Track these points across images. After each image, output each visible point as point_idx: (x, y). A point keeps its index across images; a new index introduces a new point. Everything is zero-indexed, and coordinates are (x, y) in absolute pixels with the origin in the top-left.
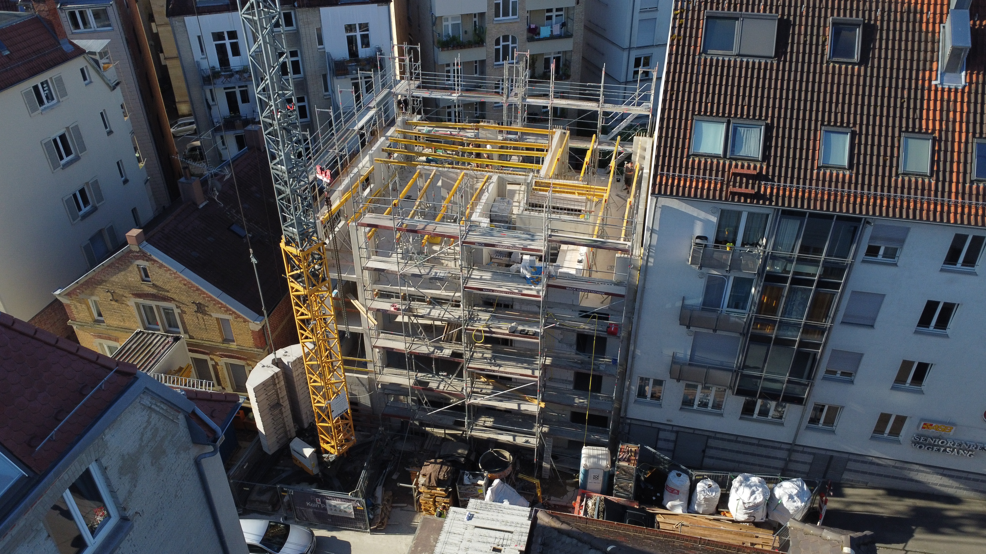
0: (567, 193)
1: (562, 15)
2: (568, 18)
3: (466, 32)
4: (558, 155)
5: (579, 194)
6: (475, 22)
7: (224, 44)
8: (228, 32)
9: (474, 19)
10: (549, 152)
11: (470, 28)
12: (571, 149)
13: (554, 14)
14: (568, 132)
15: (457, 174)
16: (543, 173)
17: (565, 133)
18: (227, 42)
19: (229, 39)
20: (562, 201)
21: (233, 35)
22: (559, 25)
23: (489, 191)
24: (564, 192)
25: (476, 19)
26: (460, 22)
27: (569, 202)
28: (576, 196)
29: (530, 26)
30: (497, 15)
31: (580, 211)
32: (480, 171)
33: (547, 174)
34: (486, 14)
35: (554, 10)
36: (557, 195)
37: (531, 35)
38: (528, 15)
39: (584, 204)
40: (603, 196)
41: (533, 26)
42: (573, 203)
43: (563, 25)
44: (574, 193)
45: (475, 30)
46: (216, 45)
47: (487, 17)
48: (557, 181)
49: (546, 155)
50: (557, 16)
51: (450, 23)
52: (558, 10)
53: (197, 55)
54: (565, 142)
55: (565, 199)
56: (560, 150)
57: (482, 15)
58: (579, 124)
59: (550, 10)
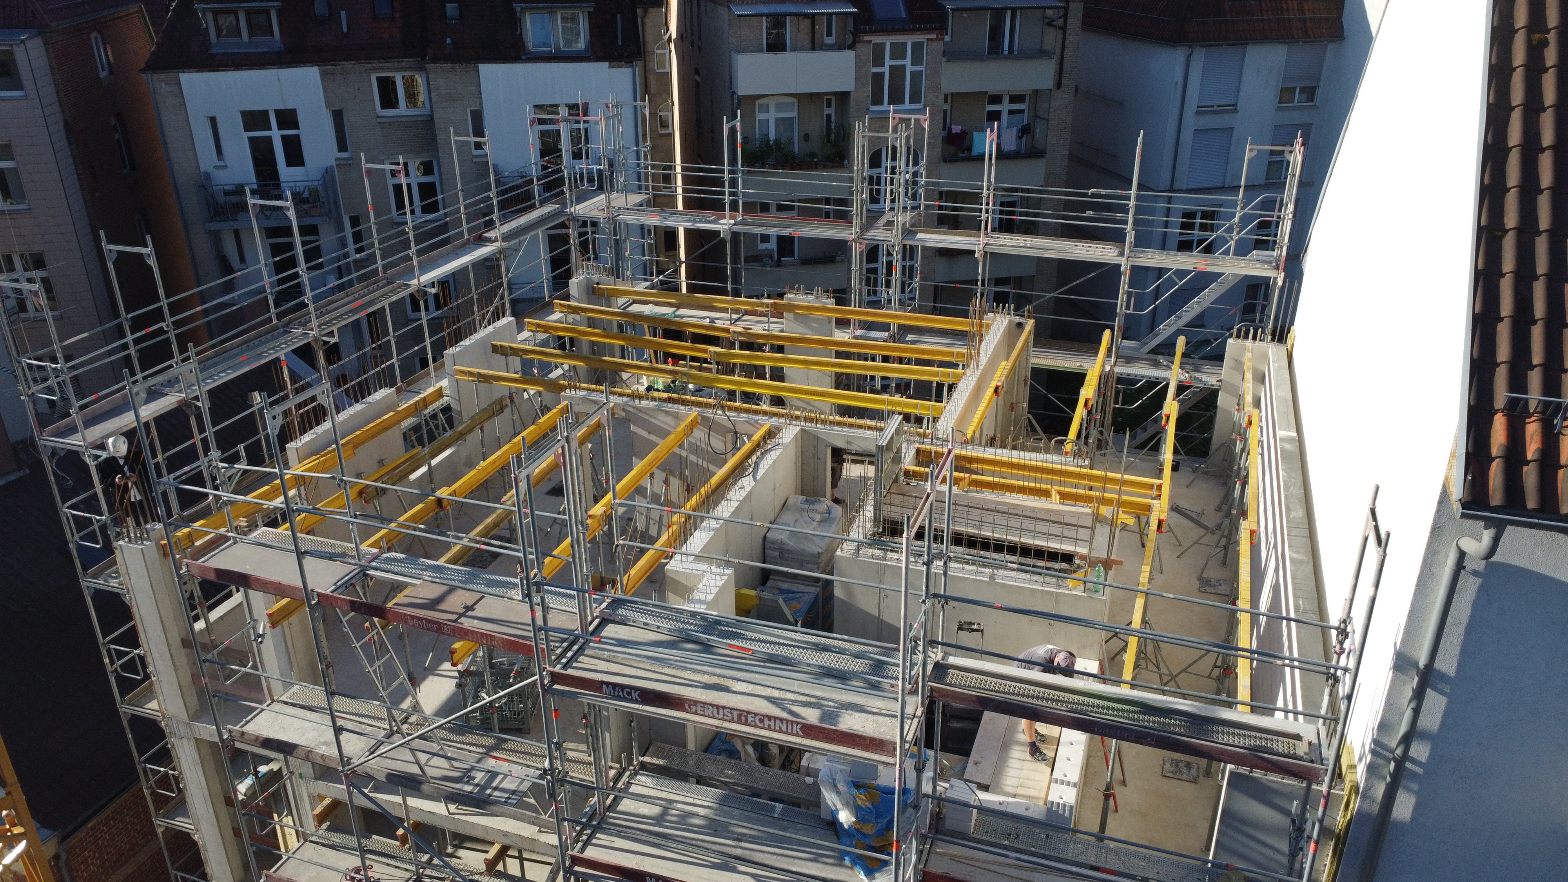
0: (1022, 490)
1: (1022, 111)
2: (1036, 116)
3: (807, 138)
4: (998, 378)
5: (1064, 496)
6: (829, 116)
7: (269, 140)
8: (278, 112)
9: (827, 111)
10: (969, 372)
11: (816, 128)
12: (1038, 373)
13: (1005, 107)
14: (1031, 322)
15: (676, 416)
16: (946, 425)
17: (1020, 325)
18: (276, 135)
19: (280, 128)
20: (1001, 520)
21: (287, 119)
22: (1015, 130)
23: (761, 472)
24: (1011, 488)
25: (831, 111)
26: (793, 114)
27: (1029, 524)
28: (1054, 504)
29: (950, 130)
30: (877, 100)
31: (1068, 558)
32: (747, 411)
33: (958, 429)
34: (852, 96)
35: (1006, 100)
36: (988, 496)
37: (953, 149)
38: (947, 107)
39: (1084, 534)
40: (1149, 508)
41: (956, 129)
42: (1043, 527)
43: (1025, 131)
44: (1047, 494)
45: (828, 134)
46: (251, 140)
47: (852, 103)
48: (990, 453)
49: (959, 377)
50: (1011, 112)
51: (772, 116)
52: (1014, 99)
53: (207, 158)
54: (1019, 345)
55: (1011, 512)
56: (1004, 367)
57: (843, 97)
58: (1060, 306)
59: (996, 99)
